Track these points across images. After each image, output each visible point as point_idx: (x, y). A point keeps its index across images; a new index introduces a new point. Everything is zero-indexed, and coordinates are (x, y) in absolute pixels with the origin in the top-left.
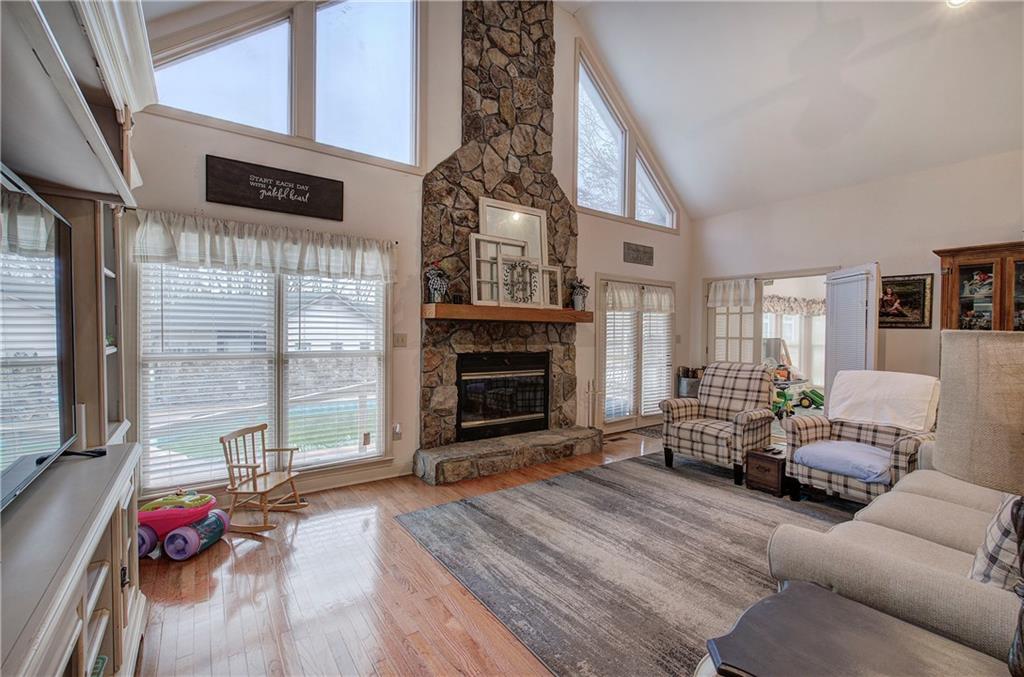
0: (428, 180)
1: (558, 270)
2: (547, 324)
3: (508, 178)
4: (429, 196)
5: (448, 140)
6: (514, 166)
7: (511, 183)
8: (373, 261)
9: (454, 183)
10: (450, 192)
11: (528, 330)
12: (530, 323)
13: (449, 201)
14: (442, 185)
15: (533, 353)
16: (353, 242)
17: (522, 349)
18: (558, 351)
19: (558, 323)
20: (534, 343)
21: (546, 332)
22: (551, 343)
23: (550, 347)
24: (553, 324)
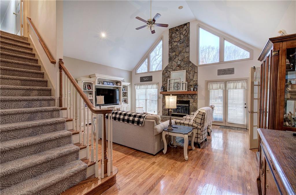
0: (163, 71)
2: (188, 94)
3: (178, 66)
4: (163, 74)
5: (167, 63)
6: (179, 63)
7: (178, 67)
8: (155, 86)
9: (167, 71)
10: (166, 72)
11: (183, 96)
12: (183, 94)
13: (166, 74)
14: (165, 71)
15: (184, 101)
16: (153, 84)
17: (182, 100)
18: (191, 101)
19: (191, 94)
20: (184, 98)
21: (188, 96)
22: (189, 99)
23: (189, 100)
24: (190, 94)
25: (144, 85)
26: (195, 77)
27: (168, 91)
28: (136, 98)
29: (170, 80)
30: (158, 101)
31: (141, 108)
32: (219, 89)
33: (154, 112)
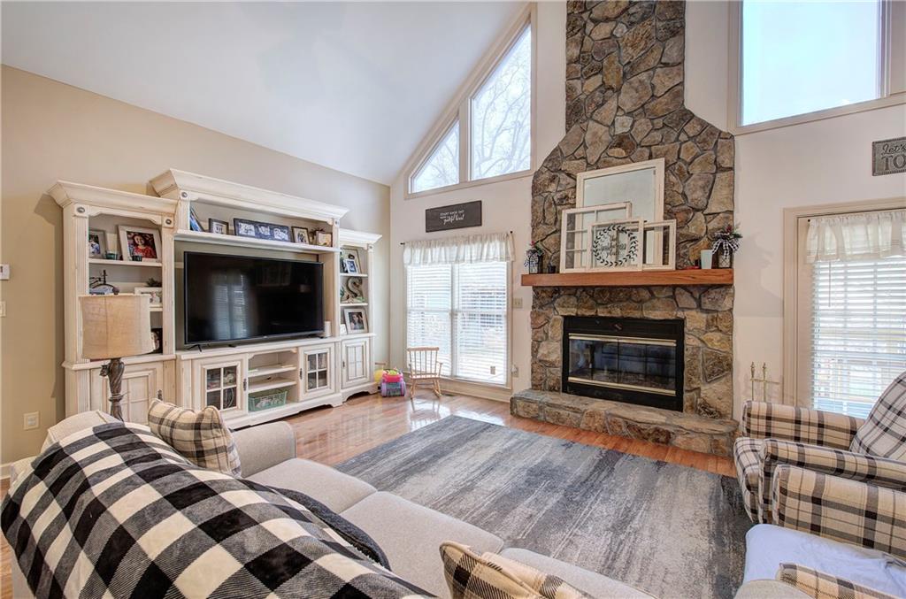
0: (537, 175)
1: (672, 224)
2: (674, 287)
3: (616, 140)
4: (535, 189)
5: (556, 134)
6: (623, 125)
7: (619, 145)
8: (495, 248)
9: (556, 171)
10: (552, 180)
11: (645, 294)
12: (648, 287)
13: (552, 188)
14: (547, 175)
15: (648, 320)
16: (484, 239)
17: (637, 315)
18: (695, 320)
19: (694, 286)
20: (654, 308)
21: (674, 297)
22: (683, 309)
23: (680, 314)
24: (684, 287)
25: (443, 244)
26: (720, 193)
27: (563, 269)
28: (409, 306)
29: (572, 218)
30: (510, 318)
31: (431, 349)
32: (893, 251)
33: (493, 370)
